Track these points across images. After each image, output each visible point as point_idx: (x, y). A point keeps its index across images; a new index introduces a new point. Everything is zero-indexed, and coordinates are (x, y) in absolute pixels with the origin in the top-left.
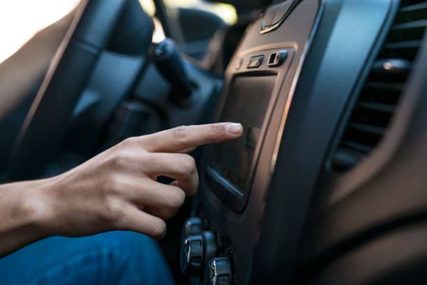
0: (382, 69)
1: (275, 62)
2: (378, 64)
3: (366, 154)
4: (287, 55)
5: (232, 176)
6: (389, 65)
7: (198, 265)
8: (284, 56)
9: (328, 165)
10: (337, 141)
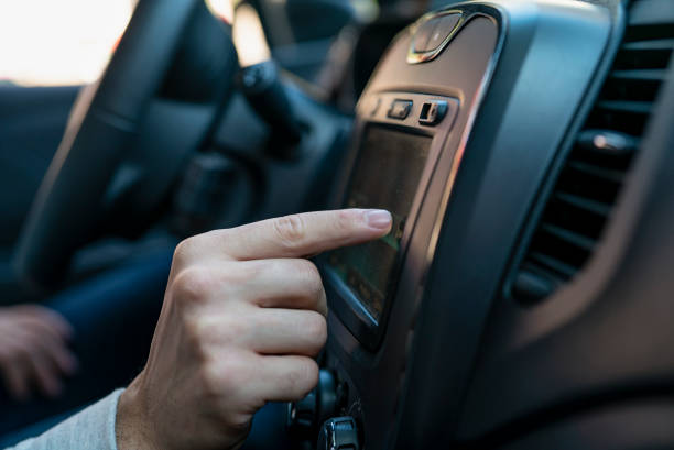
0: (591, 145)
1: (430, 119)
2: (586, 136)
3: (567, 278)
4: (447, 108)
5: (361, 287)
6: (601, 141)
7: (308, 423)
8: (443, 110)
9: (507, 290)
10: (522, 251)
